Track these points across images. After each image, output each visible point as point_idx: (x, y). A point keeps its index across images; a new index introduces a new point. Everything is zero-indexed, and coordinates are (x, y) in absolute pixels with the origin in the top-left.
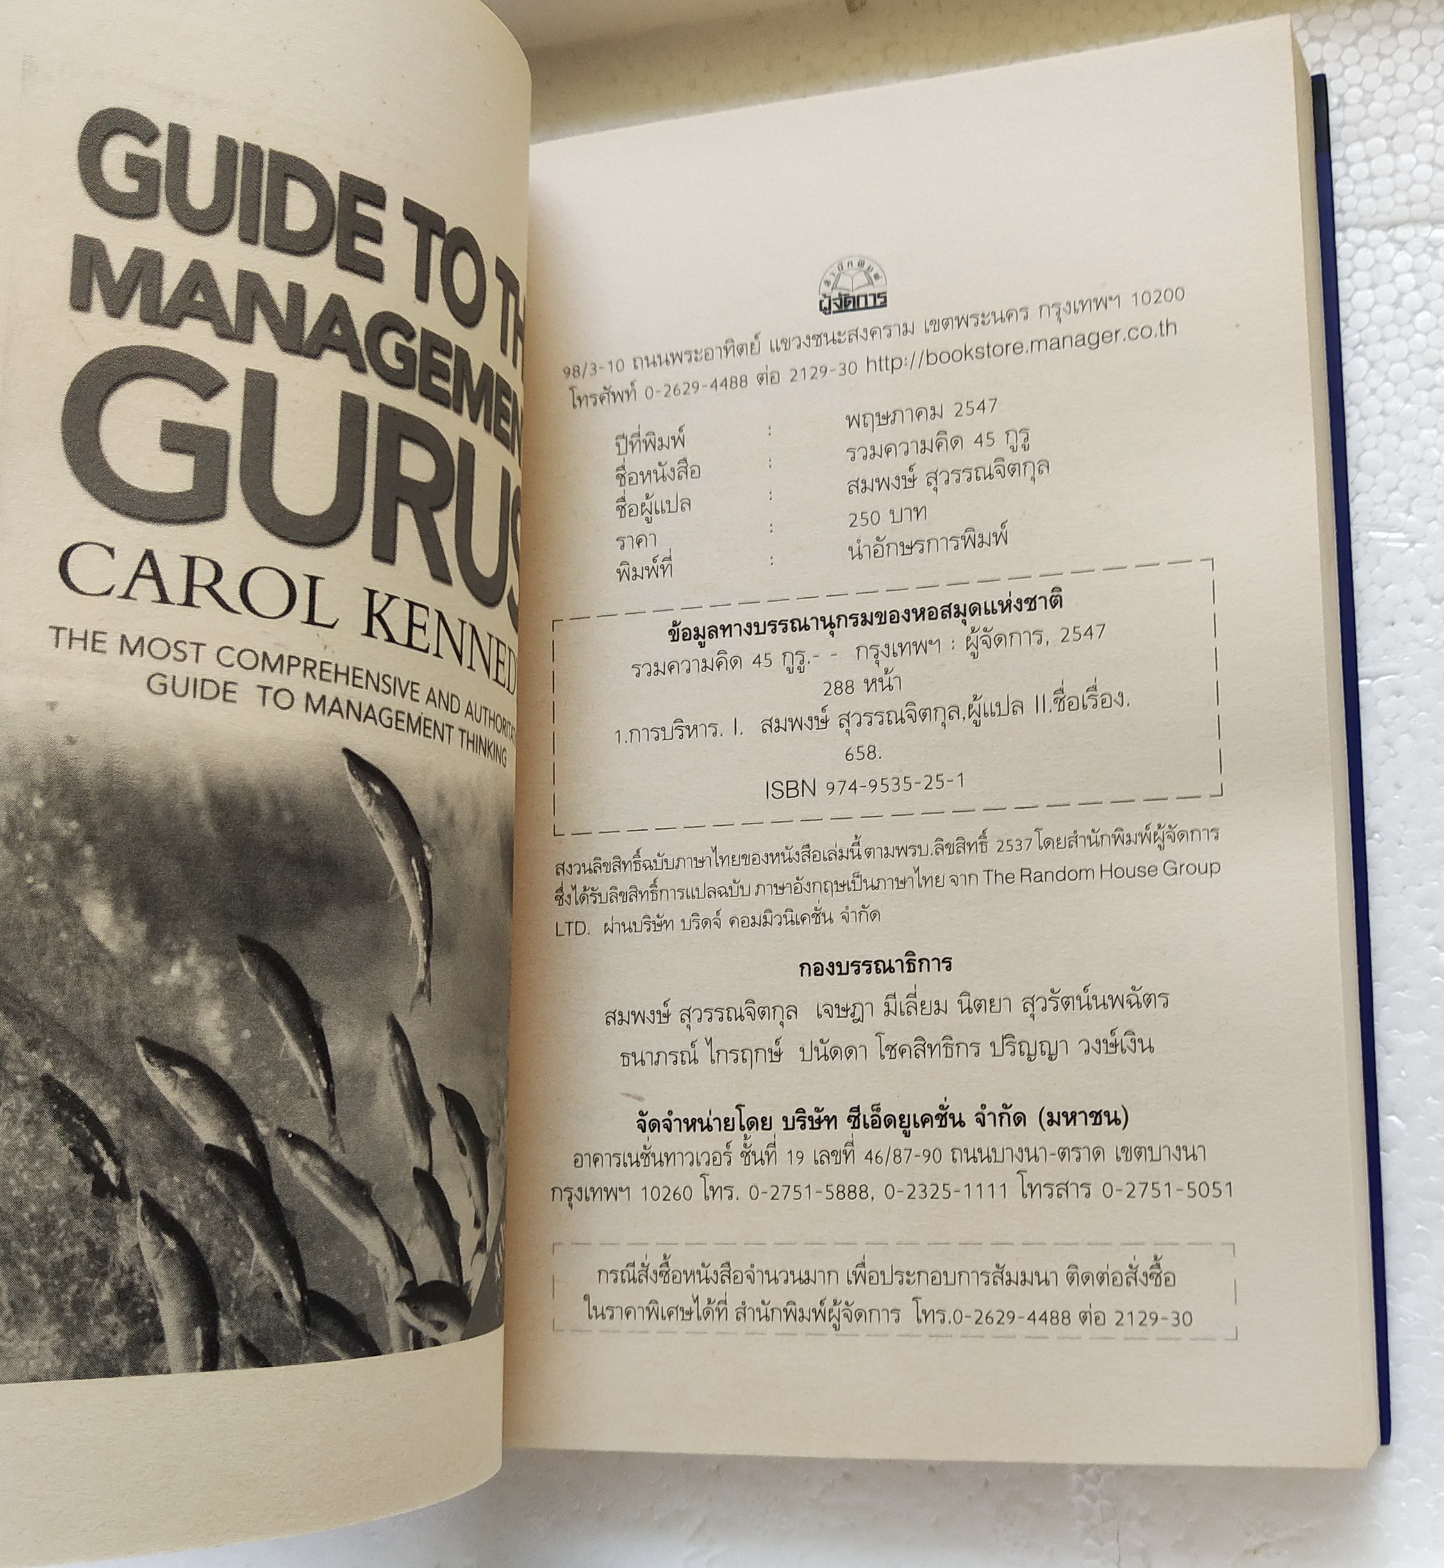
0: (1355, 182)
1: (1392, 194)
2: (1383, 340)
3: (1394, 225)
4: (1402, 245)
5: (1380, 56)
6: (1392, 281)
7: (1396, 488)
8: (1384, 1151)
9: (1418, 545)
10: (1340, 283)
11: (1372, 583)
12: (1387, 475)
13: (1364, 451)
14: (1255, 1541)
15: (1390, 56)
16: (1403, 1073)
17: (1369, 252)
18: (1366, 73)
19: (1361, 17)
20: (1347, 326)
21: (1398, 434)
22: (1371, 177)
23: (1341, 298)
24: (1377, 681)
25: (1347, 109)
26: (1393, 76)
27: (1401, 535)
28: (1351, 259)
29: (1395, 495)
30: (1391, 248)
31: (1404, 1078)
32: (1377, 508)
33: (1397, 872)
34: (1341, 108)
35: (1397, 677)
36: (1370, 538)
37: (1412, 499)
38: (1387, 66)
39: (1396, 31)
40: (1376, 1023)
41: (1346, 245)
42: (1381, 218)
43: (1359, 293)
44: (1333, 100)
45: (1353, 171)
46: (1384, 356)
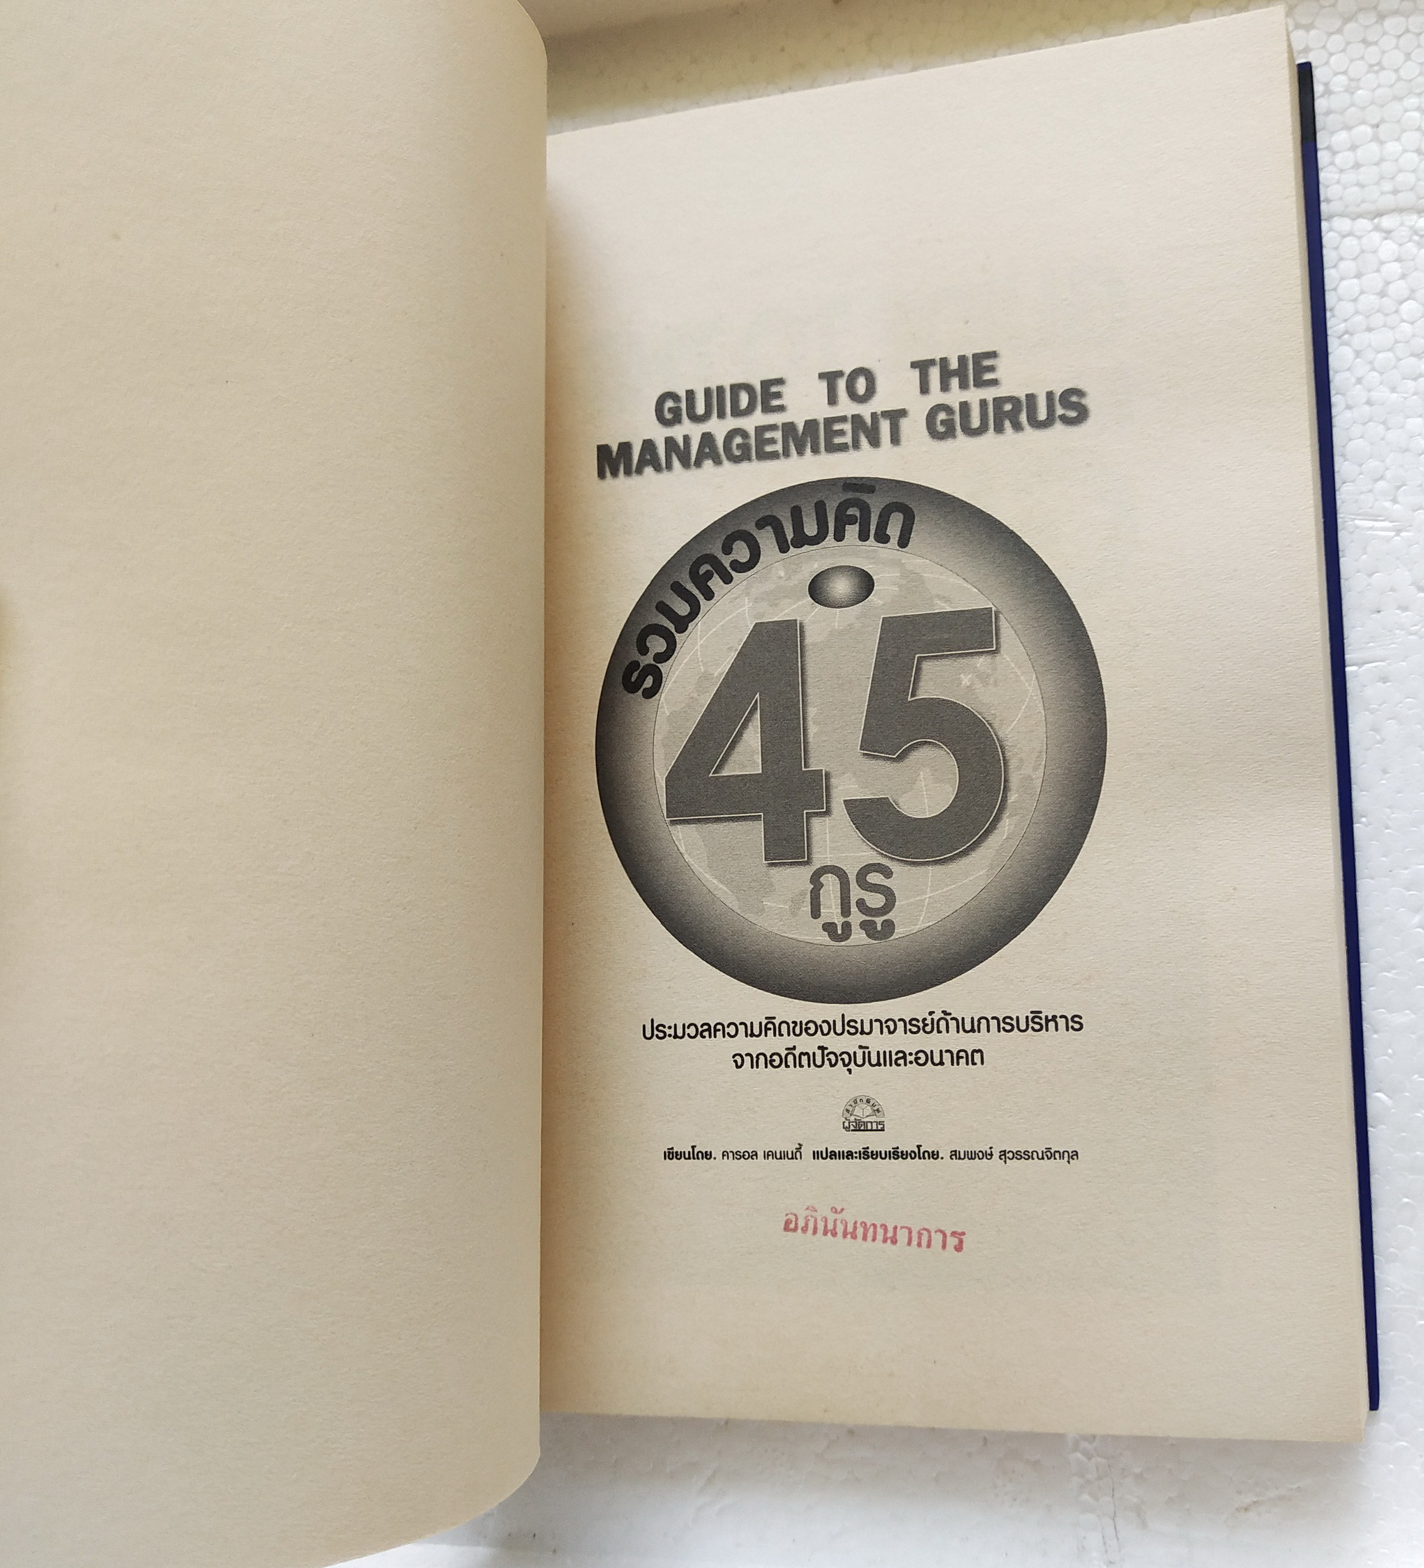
0: (1342, 171)
3: (1380, 214)
4: (1388, 233)
6: (1378, 271)
7: (1382, 478)
8: (1372, 1127)
9: (1403, 534)
10: (1326, 272)
12: (1373, 464)
13: (1350, 440)
14: (1248, 1499)
15: (1376, 43)
16: (1390, 1051)
17: (1355, 242)
18: (1352, 61)
20: (1333, 316)
21: (1384, 423)
22: (1357, 166)
23: (1327, 287)
24: (1362, 669)
25: (1332, 97)
26: (1379, 63)
27: (1386, 524)
28: (1336, 248)
29: (1381, 484)
30: (1377, 236)
31: (1390, 1056)
32: (1362, 497)
33: (1385, 856)
34: (1326, 96)
35: (1383, 663)
36: (1357, 527)
37: (1399, 487)
38: (1372, 54)
39: (1382, 17)
40: (1363, 1003)
41: (1331, 234)
42: (1365, 207)
43: (1345, 283)
44: (1318, 89)
45: (1339, 159)
46: (1370, 346)
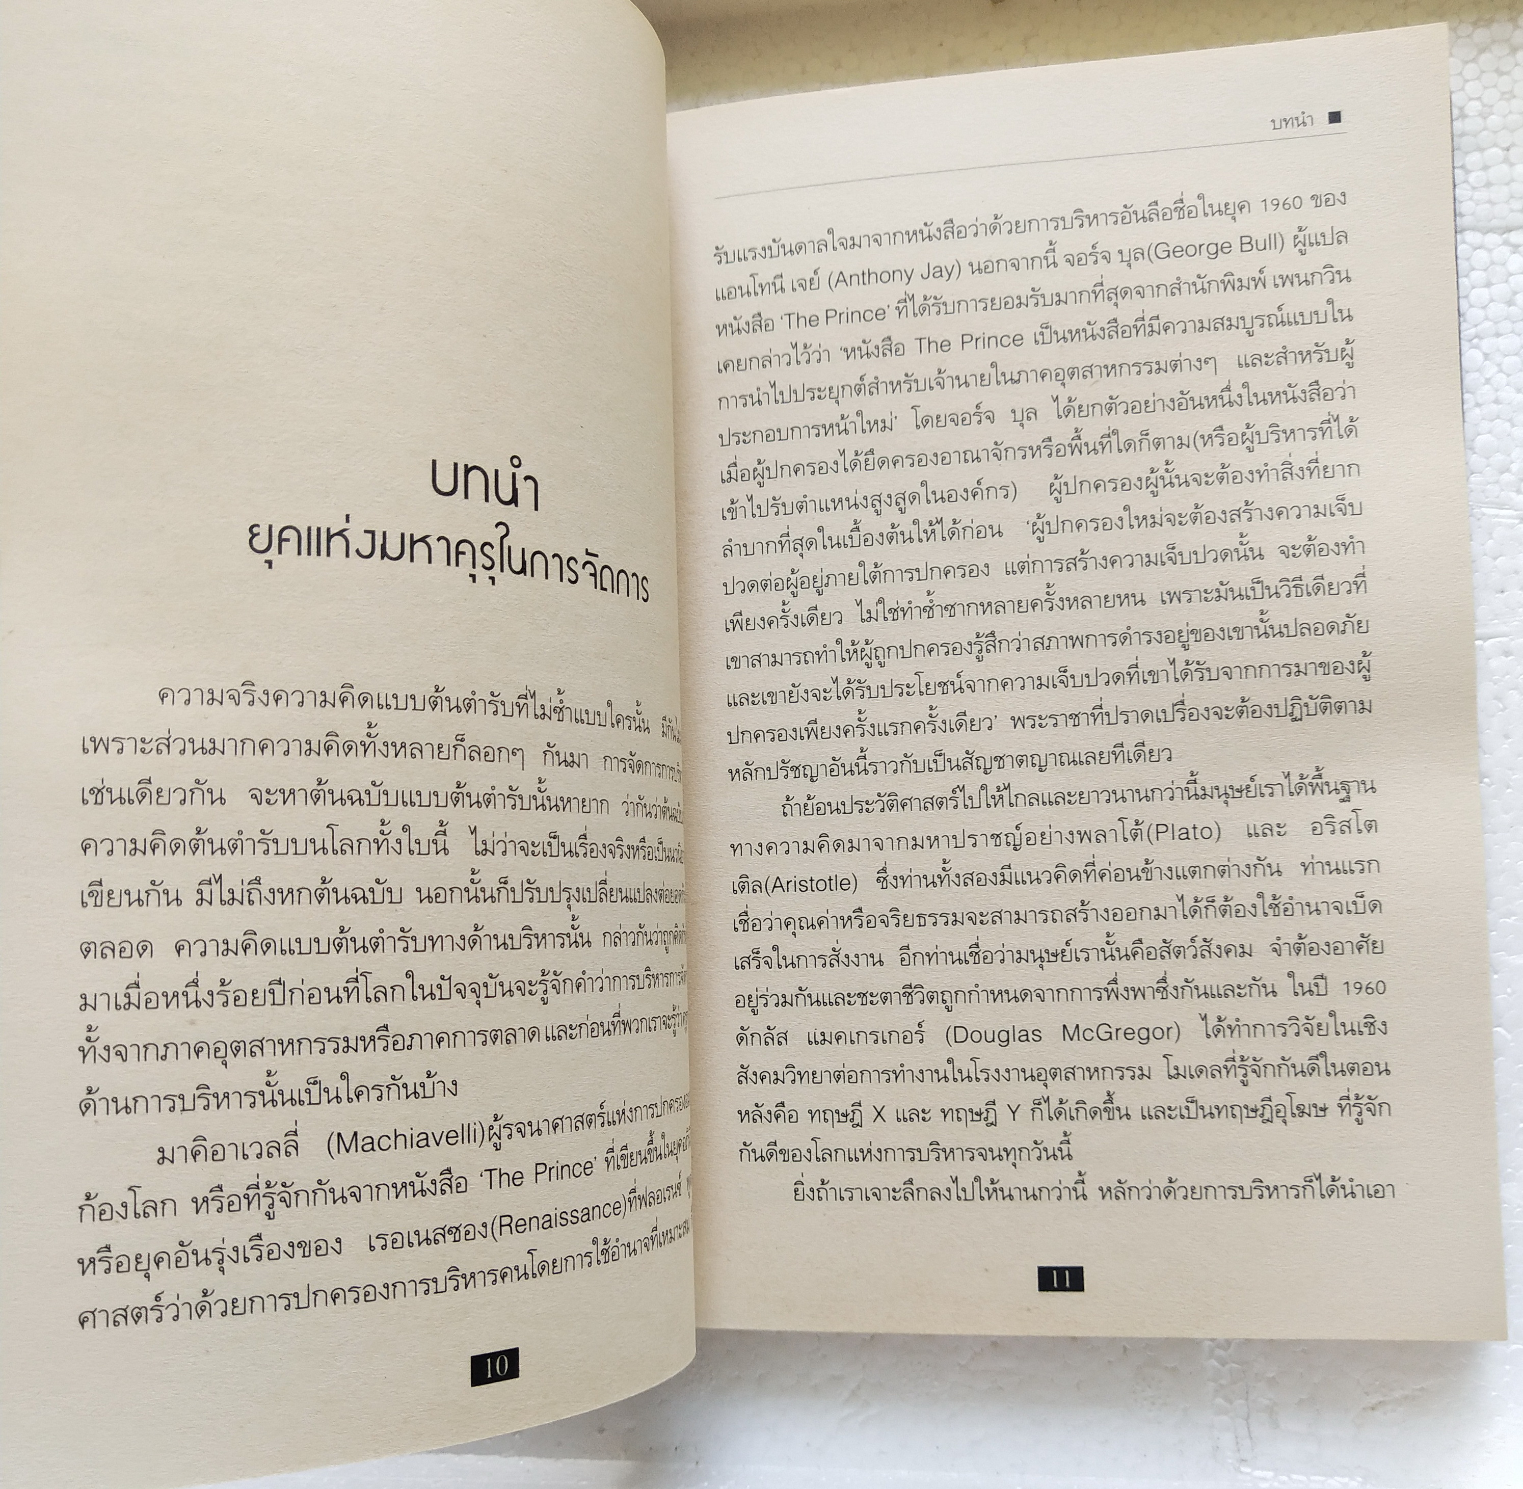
1: (1507, 202)
2: (1498, 335)
5: (1500, 73)
11: (1485, 555)
19: (1481, 35)
